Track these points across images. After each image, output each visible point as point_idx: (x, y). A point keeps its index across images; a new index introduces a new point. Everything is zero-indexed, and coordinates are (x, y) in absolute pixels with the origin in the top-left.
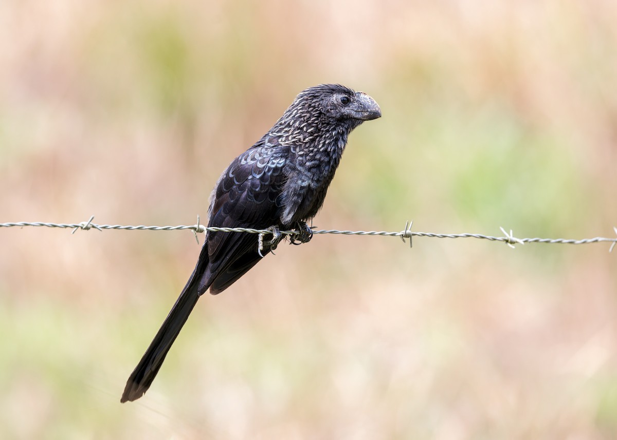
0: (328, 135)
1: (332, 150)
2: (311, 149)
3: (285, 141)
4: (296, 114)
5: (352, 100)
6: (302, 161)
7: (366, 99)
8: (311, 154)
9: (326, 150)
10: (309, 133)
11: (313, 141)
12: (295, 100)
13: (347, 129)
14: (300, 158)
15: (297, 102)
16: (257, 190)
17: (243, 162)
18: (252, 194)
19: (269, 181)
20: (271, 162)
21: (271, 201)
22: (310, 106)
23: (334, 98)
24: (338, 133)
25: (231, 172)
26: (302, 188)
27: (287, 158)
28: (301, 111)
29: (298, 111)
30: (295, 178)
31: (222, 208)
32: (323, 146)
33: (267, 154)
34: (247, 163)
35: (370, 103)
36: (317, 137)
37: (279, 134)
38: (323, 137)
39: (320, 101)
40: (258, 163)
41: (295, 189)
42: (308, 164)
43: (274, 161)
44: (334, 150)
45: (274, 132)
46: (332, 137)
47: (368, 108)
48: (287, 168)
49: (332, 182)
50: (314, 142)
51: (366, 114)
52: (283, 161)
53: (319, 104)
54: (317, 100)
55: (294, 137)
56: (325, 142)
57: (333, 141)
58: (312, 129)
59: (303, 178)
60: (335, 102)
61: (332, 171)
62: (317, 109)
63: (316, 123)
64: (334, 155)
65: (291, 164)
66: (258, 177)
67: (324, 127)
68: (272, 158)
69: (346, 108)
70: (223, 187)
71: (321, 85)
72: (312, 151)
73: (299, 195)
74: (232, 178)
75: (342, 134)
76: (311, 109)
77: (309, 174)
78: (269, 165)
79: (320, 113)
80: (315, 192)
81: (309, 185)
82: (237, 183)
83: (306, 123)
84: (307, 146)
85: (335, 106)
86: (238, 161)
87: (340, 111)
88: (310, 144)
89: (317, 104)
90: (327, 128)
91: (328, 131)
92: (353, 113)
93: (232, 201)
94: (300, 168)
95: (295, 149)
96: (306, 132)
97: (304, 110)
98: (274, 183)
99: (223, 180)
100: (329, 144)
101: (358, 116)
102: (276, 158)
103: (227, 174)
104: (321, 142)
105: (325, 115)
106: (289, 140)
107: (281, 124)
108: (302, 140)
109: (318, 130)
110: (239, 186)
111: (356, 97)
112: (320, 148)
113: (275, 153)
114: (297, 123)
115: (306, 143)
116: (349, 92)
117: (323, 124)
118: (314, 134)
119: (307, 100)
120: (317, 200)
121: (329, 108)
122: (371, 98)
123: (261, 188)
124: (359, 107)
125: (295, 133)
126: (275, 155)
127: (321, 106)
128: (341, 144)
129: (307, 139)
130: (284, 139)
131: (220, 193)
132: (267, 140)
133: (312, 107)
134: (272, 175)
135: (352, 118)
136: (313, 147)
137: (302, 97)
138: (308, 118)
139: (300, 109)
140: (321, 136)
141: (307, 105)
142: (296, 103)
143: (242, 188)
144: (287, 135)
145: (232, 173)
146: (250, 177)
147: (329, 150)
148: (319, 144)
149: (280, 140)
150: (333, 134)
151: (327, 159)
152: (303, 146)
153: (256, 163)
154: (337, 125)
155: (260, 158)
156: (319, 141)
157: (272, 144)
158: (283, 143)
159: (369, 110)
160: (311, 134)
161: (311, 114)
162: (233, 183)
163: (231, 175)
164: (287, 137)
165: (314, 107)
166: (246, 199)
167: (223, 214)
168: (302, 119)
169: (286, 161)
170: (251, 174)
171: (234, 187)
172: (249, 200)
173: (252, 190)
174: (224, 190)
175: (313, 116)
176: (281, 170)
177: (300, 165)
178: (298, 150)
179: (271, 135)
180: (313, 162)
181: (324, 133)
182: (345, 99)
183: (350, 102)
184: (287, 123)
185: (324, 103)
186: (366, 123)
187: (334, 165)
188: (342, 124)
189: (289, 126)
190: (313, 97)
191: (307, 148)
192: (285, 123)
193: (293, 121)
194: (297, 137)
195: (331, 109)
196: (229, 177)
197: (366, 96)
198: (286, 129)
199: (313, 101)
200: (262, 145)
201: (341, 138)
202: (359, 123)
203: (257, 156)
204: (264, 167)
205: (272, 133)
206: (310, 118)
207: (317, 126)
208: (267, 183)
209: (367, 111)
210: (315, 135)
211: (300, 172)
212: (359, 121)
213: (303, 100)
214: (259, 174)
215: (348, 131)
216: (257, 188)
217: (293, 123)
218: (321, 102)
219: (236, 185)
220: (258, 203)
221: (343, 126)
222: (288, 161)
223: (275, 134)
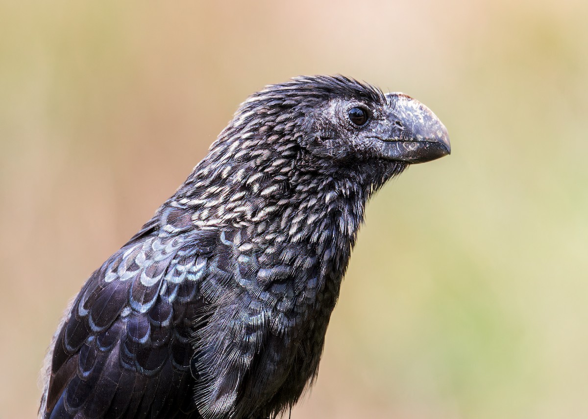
0: (313, 202)
1: (322, 239)
2: (269, 237)
3: (207, 219)
4: (237, 150)
5: (375, 114)
6: (249, 264)
7: (412, 110)
8: (270, 250)
9: (306, 240)
10: (265, 197)
11: (275, 216)
12: (236, 114)
13: (363, 186)
14: (243, 259)
15: (241, 122)
16: (144, 340)
17: (110, 277)
18: (130, 351)
19: (170, 316)
20: (172, 272)
21: (178, 366)
22: (270, 131)
23: (332, 111)
24: (341, 195)
25: (82, 304)
26: (250, 329)
27: (210, 259)
28: (248, 143)
29: (241, 144)
30: (233, 307)
31: (64, 395)
32: (300, 230)
33: (164, 253)
34: (118, 278)
35: (422, 121)
36: (286, 206)
37: (196, 202)
38: (301, 207)
39: (296, 117)
40: (144, 275)
41: (233, 333)
42: (263, 274)
43: (180, 268)
44: (328, 241)
45: (184, 196)
46: (324, 206)
47: (418, 132)
48: (213, 282)
49: (335, 316)
50: (277, 220)
51: (411, 148)
52: (202, 264)
53: (294, 126)
54: (288, 116)
55: (231, 210)
56: (306, 219)
57: (325, 216)
58: (274, 188)
59: (252, 306)
60: (334, 121)
61: (326, 288)
62: (287, 137)
63: (286, 174)
64: (327, 252)
65: (221, 272)
66: (144, 309)
67: (305, 183)
68: (174, 261)
69: (363, 134)
70: (66, 341)
71: (299, 78)
72: (271, 243)
73: (245, 348)
74: (84, 319)
75: (351, 199)
76: (274, 138)
77: (266, 296)
78: (169, 278)
79: (297, 148)
80: (288, 342)
81: (268, 322)
82: (95, 328)
83: (259, 175)
84: (260, 229)
85: (332, 131)
86: (98, 276)
87: (345, 143)
88: (268, 226)
89: (288, 126)
90: (312, 185)
91: (313, 192)
92: (380, 145)
93: (86, 374)
94: (243, 282)
95: (230, 236)
96: (258, 195)
97: (255, 142)
98: (182, 322)
99: (66, 324)
100: (315, 223)
101: (393, 152)
102: (184, 260)
103: (75, 310)
104: (294, 221)
105: (307, 152)
106: (217, 217)
107: (201, 178)
108: (249, 217)
109: (288, 190)
110: (101, 335)
111: (385, 107)
112: (293, 236)
113: (183, 248)
114: (241, 173)
115: (257, 224)
116: (369, 96)
117: (301, 174)
118: (279, 199)
119: (264, 115)
120: (300, 360)
121: (318, 134)
122: (425, 107)
123: (151, 336)
124: (394, 130)
125: (231, 200)
126: (181, 253)
127: (299, 131)
128: (345, 224)
129: (261, 214)
130: (205, 213)
131: (60, 357)
132: (164, 218)
133: (277, 133)
134: (176, 302)
135: (376, 157)
136: (275, 232)
137: (252, 108)
138: (265, 161)
139: (247, 139)
140: (296, 206)
141: (264, 128)
142: (237, 124)
143: (107, 341)
144: (214, 203)
145: (85, 307)
146: (126, 312)
147: (314, 238)
148: (289, 226)
149: (195, 216)
150: (328, 198)
151: (309, 262)
152: (249, 231)
153: (139, 276)
154: (338, 177)
155: (149, 263)
156: (290, 219)
157: (175, 226)
158: (204, 224)
159: (420, 137)
160: (271, 200)
161: (273, 151)
162: (87, 331)
163: (83, 312)
164: (215, 208)
165: (282, 134)
166: (119, 365)
167: (68, 409)
168: (252, 164)
169: (208, 266)
170: (128, 304)
171: (91, 339)
172: (126, 366)
173: (131, 340)
174: (69, 348)
175: (279, 155)
176: (198, 289)
177: (245, 274)
178: (237, 240)
179: (174, 204)
180: (274, 270)
181: (303, 196)
182: (359, 112)
183: (373, 118)
184: (216, 173)
185: (307, 122)
186: (413, 170)
187: (332, 275)
188: (352, 174)
189: (219, 180)
190: (278, 109)
191: (259, 235)
192: (210, 173)
193: (229, 168)
194: (238, 209)
195: (323, 139)
196: (79, 317)
197: (411, 104)
198: (213, 189)
199: (279, 119)
200: (155, 233)
201: (346, 209)
202: (396, 172)
203: (141, 259)
204: (157, 285)
205: (179, 198)
206: (269, 160)
207: (288, 180)
208: (165, 323)
209: (415, 140)
210: (281, 202)
211: (244, 290)
212: (397, 165)
213: (255, 115)
214: (146, 301)
215: (364, 191)
216: (141, 336)
217: (230, 174)
218: (298, 121)
219: (93, 333)
220: (148, 373)
221: (352, 180)
222: (213, 267)
223: (184, 201)
